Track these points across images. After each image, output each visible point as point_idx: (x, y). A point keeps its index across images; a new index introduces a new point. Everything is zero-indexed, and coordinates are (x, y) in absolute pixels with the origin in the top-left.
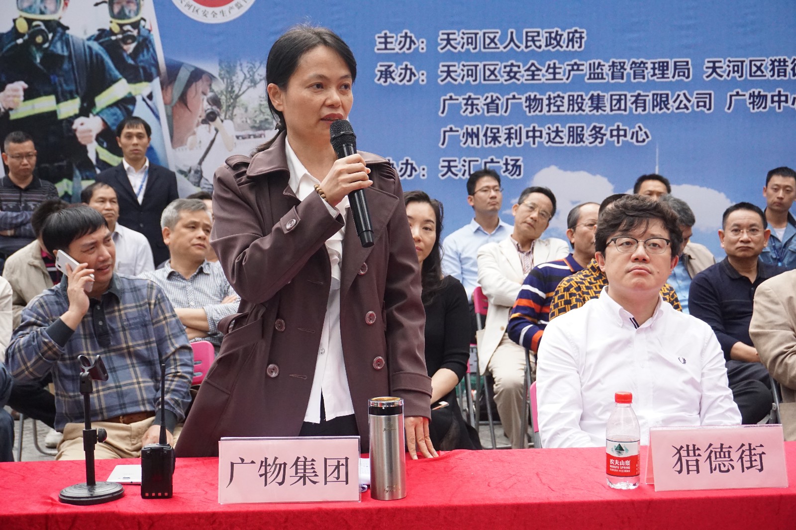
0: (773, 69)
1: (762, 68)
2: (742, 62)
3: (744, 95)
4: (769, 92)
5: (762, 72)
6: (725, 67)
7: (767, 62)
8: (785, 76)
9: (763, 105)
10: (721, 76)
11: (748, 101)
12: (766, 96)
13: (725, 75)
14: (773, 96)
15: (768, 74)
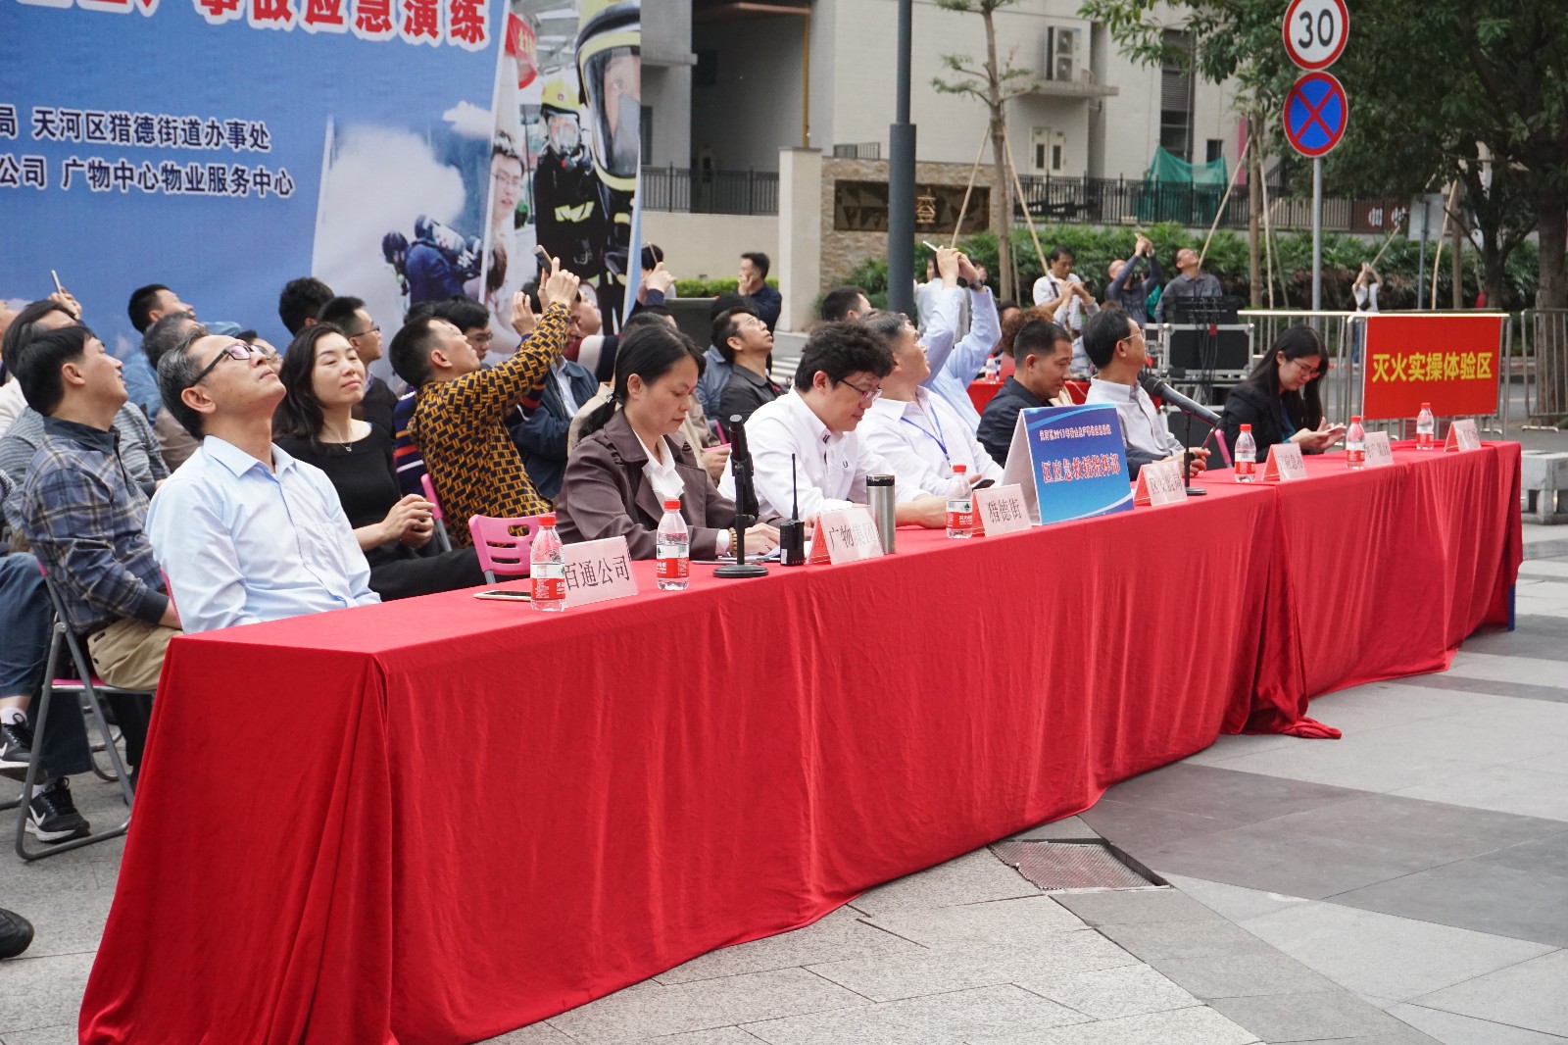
0: (114, 130)
1: (102, 127)
2: (78, 115)
3: (82, 166)
4: (112, 163)
5: (102, 133)
6: (57, 121)
7: (107, 119)
8: (128, 140)
9: (106, 182)
10: (53, 135)
11: (88, 175)
12: (107, 168)
13: (58, 133)
14: (116, 169)
15: (109, 136)
